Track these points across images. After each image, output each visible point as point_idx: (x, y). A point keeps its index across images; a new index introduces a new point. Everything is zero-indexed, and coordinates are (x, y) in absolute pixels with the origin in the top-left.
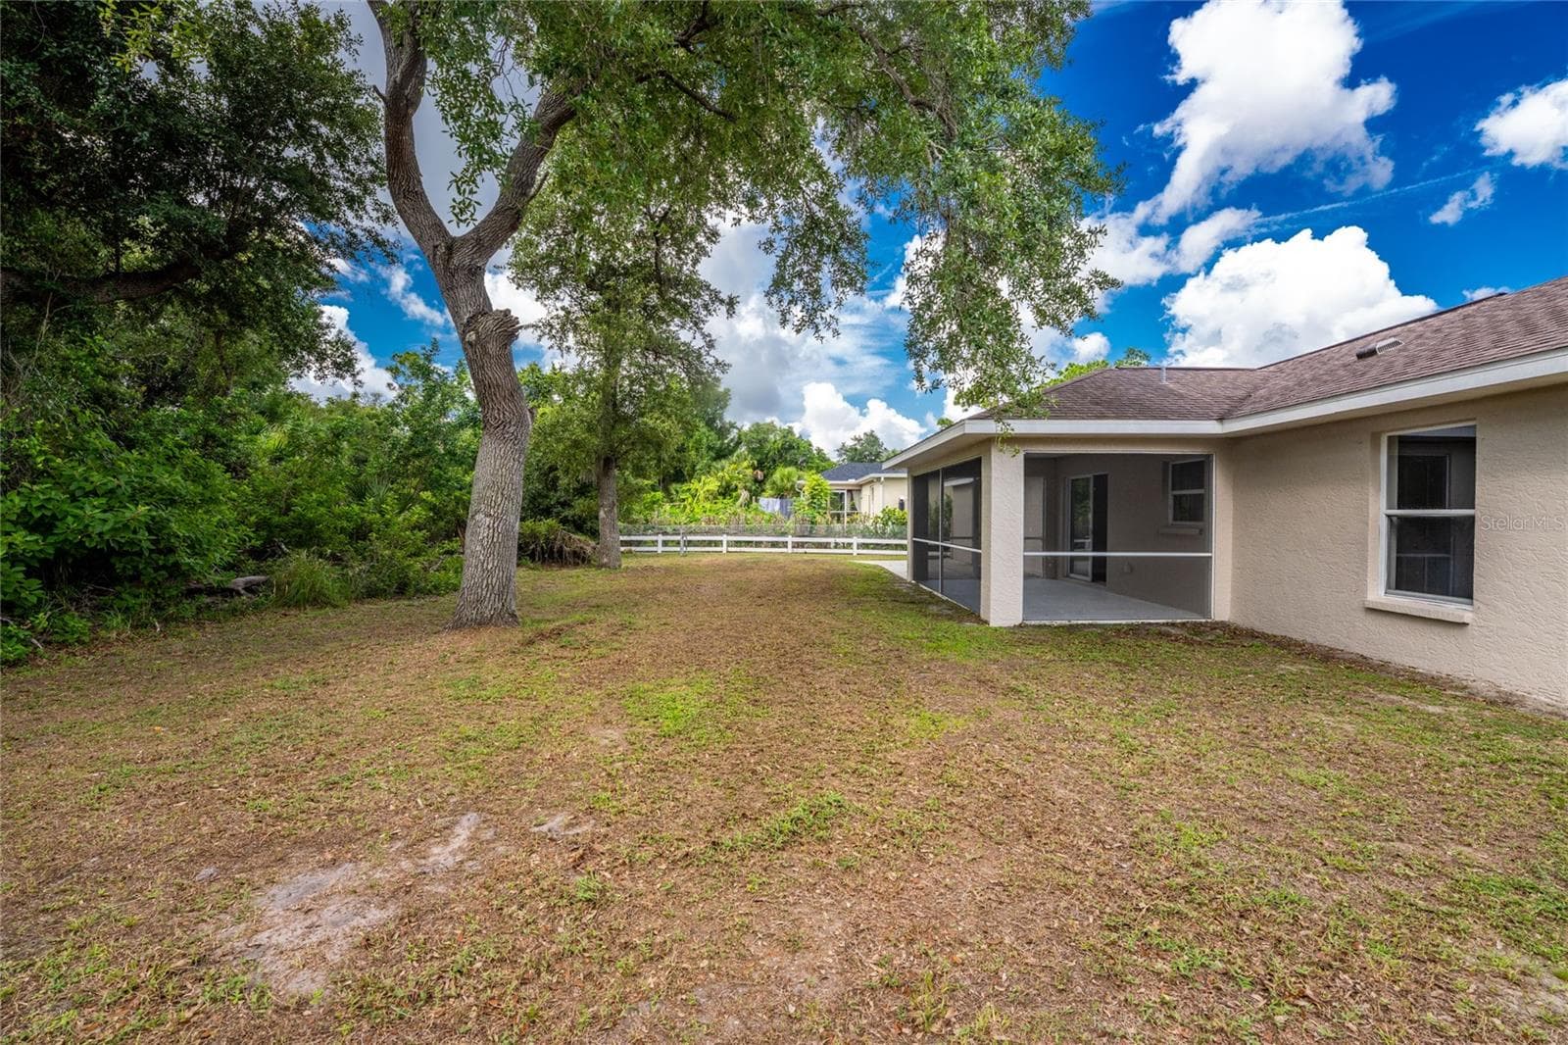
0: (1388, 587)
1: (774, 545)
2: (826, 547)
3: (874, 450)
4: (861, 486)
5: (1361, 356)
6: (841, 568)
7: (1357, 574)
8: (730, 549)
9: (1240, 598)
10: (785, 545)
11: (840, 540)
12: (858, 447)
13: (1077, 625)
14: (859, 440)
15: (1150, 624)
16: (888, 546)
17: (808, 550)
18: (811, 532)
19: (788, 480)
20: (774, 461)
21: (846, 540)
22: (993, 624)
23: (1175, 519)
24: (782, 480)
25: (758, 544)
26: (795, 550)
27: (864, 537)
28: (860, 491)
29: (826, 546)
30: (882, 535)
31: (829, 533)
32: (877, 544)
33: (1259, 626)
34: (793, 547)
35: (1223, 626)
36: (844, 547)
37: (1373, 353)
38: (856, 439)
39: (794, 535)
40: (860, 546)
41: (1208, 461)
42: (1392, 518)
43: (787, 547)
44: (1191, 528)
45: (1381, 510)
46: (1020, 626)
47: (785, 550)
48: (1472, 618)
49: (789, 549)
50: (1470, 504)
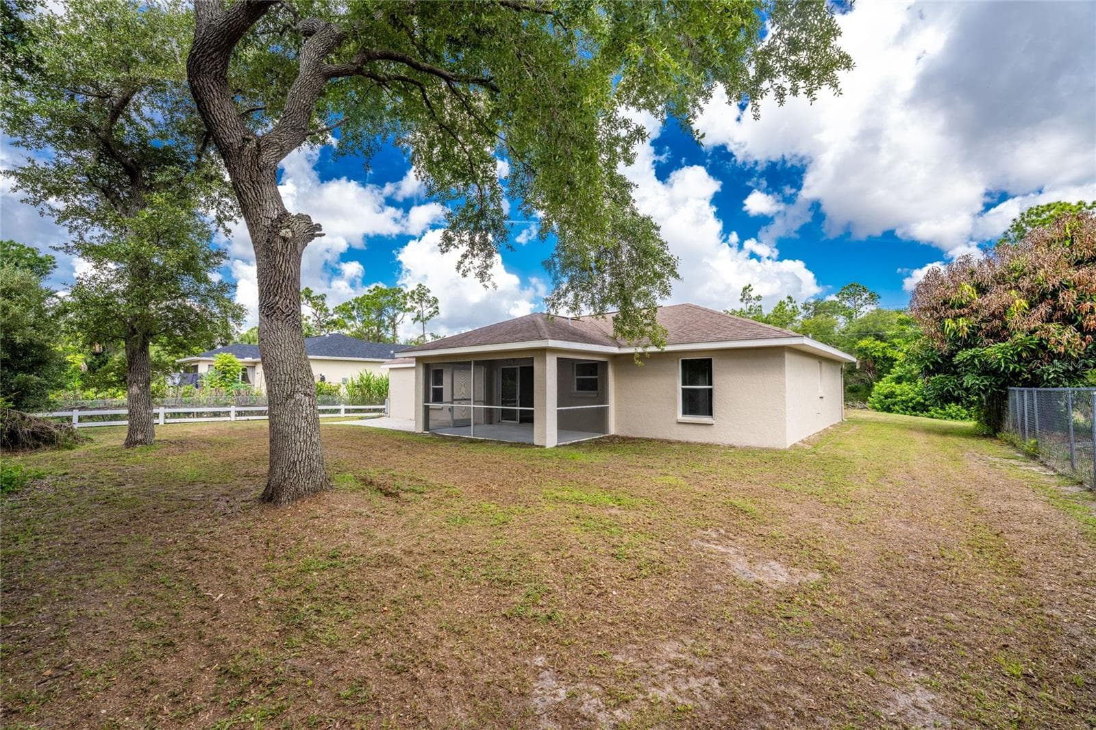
0: (683, 413)
1: (216, 414)
4: (255, 363)
8: (168, 421)
9: (618, 424)
10: (228, 414)
17: (250, 418)
22: (547, 447)
23: (578, 389)
25: (199, 415)
26: (238, 418)
33: (630, 435)
34: (236, 416)
35: (614, 437)
39: (238, 405)
41: (605, 364)
42: (683, 389)
43: (229, 416)
44: (591, 394)
45: (680, 387)
46: (557, 446)
47: (228, 419)
48: (714, 422)
49: (233, 418)
50: (711, 384)
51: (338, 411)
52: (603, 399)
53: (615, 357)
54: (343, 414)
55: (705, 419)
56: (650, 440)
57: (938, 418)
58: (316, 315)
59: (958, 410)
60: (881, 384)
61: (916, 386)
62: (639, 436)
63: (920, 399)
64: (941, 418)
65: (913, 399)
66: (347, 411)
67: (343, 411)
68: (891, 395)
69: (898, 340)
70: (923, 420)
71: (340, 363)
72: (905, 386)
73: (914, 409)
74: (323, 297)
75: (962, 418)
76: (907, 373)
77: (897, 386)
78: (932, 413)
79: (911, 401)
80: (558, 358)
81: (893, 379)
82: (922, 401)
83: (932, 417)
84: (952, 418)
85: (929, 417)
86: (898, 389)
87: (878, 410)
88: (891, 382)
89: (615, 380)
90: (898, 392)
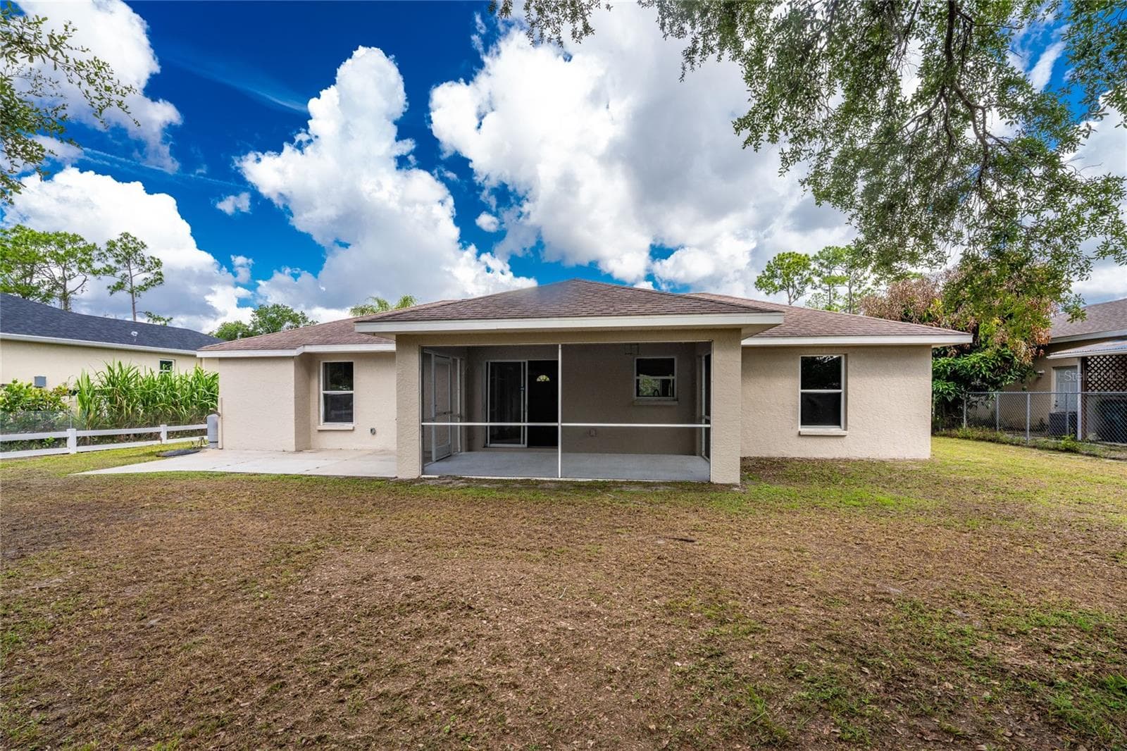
23: (638, 396)
54: (72, 448)
67: (72, 442)
71: (68, 351)
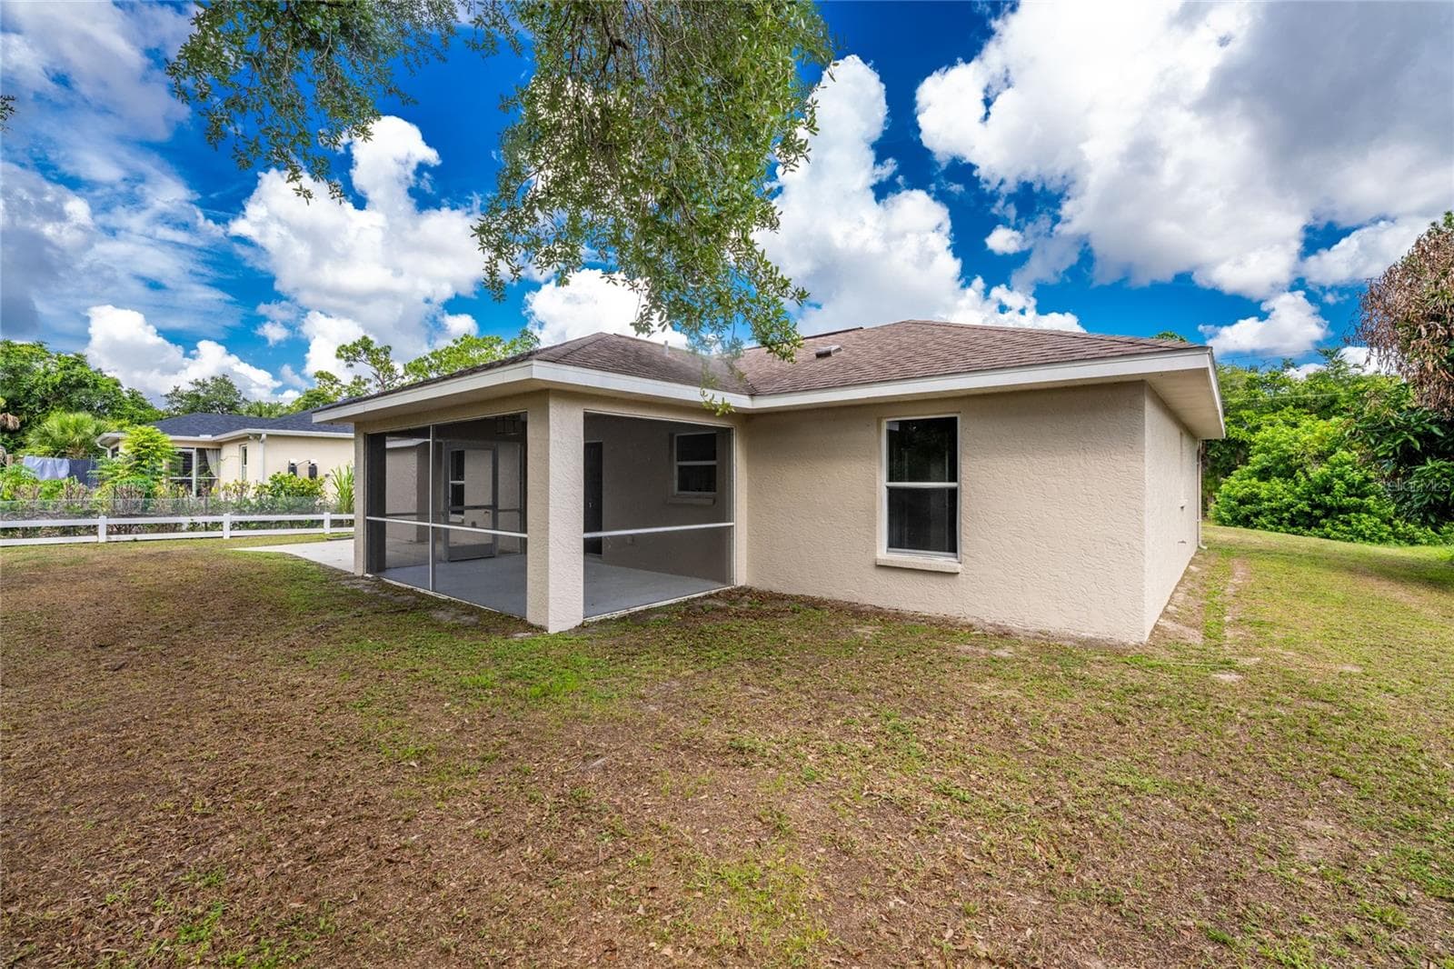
0: (890, 545)
1: (69, 531)
2: (174, 530)
3: (227, 400)
4: (221, 444)
5: (819, 356)
6: (228, 562)
7: (868, 537)
9: (754, 562)
10: (92, 530)
11: (199, 519)
12: (202, 394)
13: (636, 613)
14: (204, 385)
15: (694, 599)
16: (279, 524)
17: (139, 537)
18: (144, 509)
19: (76, 432)
20: (44, 403)
21: (210, 519)
22: (553, 629)
23: (681, 488)
24: (64, 431)
26: (114, 538)
27: (241, 512)
28: (218, 450)
29: (175, 528)
30: (272, 511)
31: (177, 510)
32: (264, 522)
33: (776, 587)
34: (109, 533)
35: (745, 591)
36: (207, 529)
37: (828, 354)
38: (198, 384)
39: (110, 515)
40: (234, 526)
41: (726, 433)
42: (890, 490)
43: (96, 534)
44: (702, 498)
45: (882, 483)
46: (582, 626)
47: (92, 539)
48: (959, 568)
49: (102, 537)
50: (953, 478)
51: (320, 523)
52: (722, 509)
53: (748, 419)
54: (327, 529)
55: (940, 561)
56: (816, 604)
57: (1337, 538)
58: (378, 377)
59: (1375, 526)
60: (1232, 480)
61: (1297, 484)
62: (795, 593)
63: (1303, 506)
64: (1344, 539)
65: (1291, 505)
66: (335, 523)
67: (327, 524)
68: (1252, 498)
69: (1247, 412)
70: (1308, 542)
72: (1277, 485)
73: (1293, 523)
74: (387, 350)
75: (1381, 540)
76: (1277, 464)
77: (1263, 484)
78: (1328, 529)
79: (1287, 510)
80: (585, 413)
81: (1254, 473)
82: (1308, 509)
83: (1327, 537)
84: (1365, 539)
85: (1322, 537)
86: (1264, 489)
87: (1223, 522)
88: (1250, 478)
89: (748, 469)
90: (1264, 494)
